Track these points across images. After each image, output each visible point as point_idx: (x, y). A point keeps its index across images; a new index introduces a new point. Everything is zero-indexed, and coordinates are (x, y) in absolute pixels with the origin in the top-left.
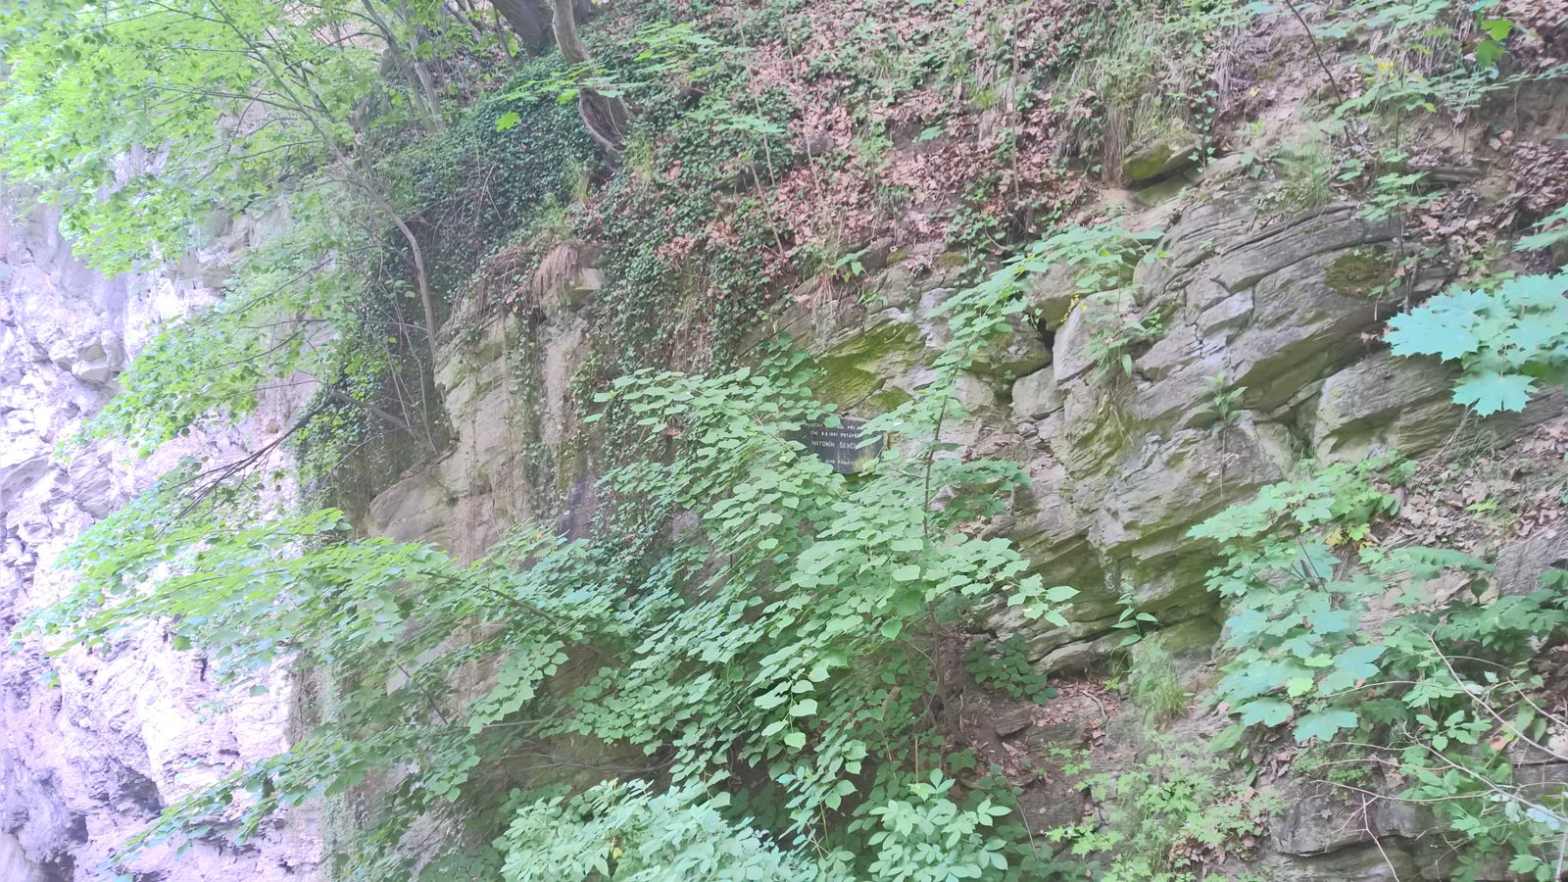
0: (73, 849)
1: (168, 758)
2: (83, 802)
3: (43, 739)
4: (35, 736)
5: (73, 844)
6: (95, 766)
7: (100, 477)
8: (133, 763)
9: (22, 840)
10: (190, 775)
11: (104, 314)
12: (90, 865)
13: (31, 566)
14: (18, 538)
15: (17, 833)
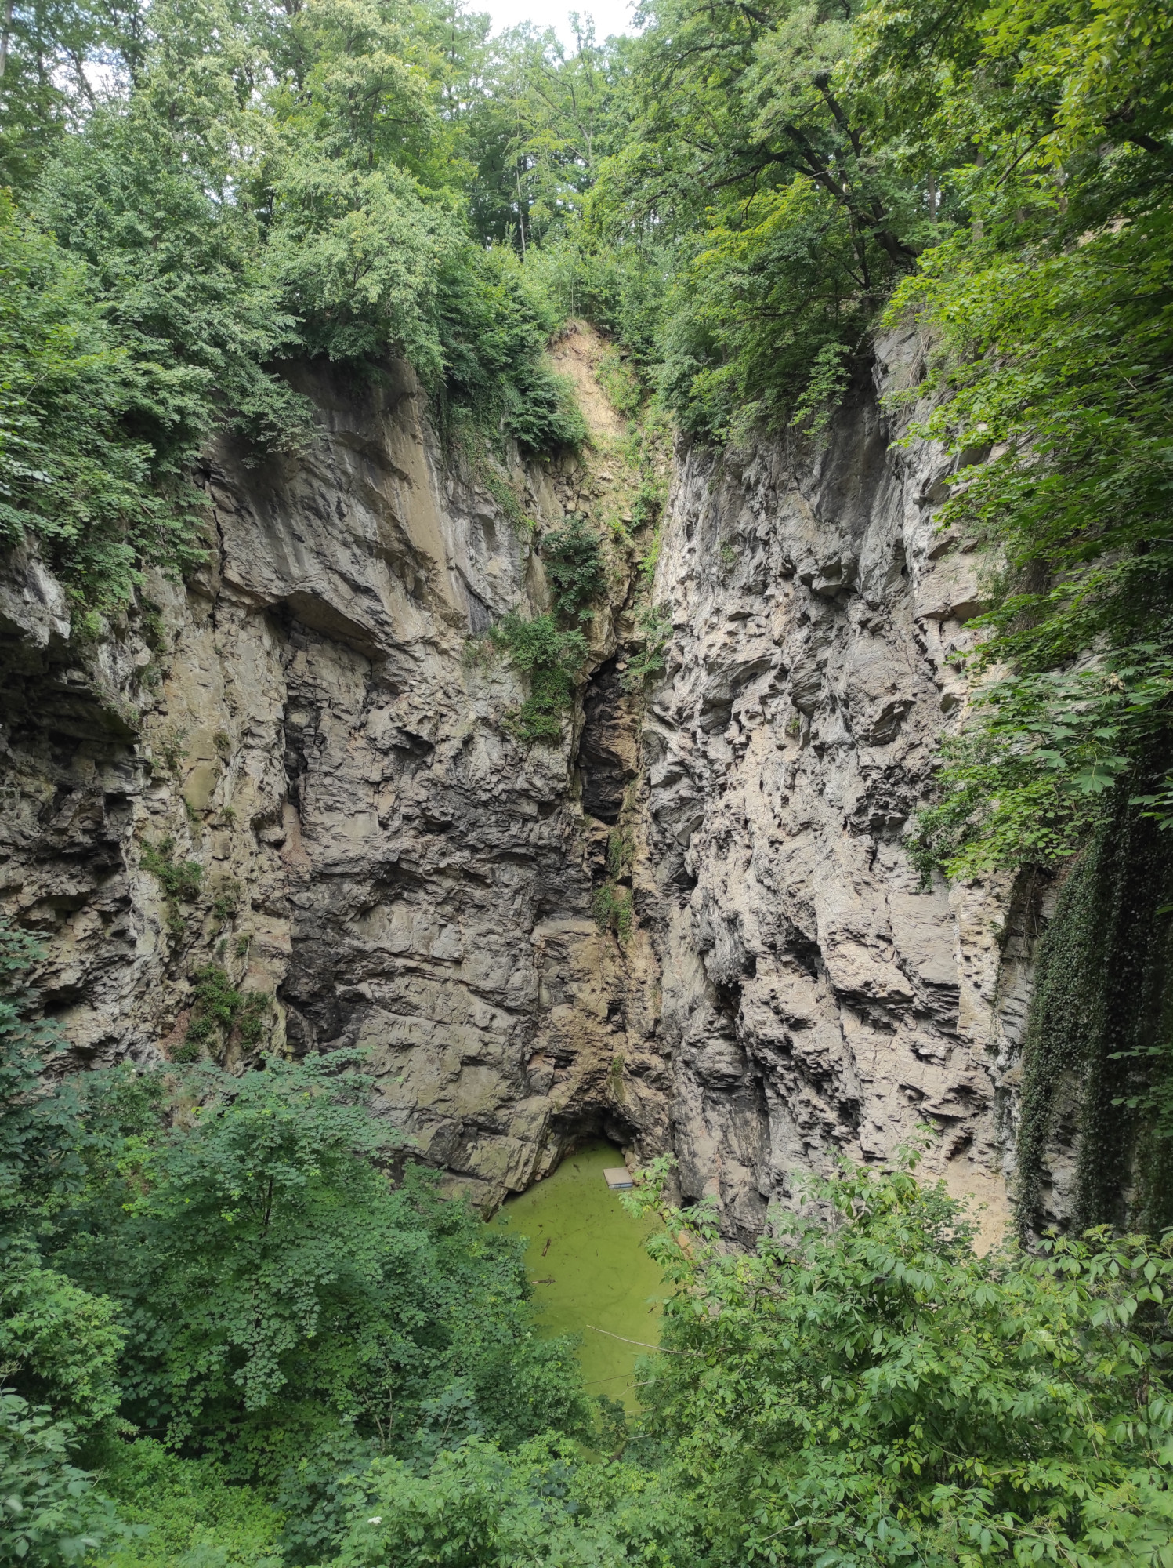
0: (744, 980)
1: (833, 929)
2: (756, 945)
3: (733, 888)
4: (729, 883)
5: (743, 976)
6: (770, 919)
7: (813, 680)
8: (801, 924)
9: (708, 962)
10: (850, 948)
11: (848, 538)
12: (755, 997)
13: (745, 745)
14: (739, 722)
15: (703, 954)
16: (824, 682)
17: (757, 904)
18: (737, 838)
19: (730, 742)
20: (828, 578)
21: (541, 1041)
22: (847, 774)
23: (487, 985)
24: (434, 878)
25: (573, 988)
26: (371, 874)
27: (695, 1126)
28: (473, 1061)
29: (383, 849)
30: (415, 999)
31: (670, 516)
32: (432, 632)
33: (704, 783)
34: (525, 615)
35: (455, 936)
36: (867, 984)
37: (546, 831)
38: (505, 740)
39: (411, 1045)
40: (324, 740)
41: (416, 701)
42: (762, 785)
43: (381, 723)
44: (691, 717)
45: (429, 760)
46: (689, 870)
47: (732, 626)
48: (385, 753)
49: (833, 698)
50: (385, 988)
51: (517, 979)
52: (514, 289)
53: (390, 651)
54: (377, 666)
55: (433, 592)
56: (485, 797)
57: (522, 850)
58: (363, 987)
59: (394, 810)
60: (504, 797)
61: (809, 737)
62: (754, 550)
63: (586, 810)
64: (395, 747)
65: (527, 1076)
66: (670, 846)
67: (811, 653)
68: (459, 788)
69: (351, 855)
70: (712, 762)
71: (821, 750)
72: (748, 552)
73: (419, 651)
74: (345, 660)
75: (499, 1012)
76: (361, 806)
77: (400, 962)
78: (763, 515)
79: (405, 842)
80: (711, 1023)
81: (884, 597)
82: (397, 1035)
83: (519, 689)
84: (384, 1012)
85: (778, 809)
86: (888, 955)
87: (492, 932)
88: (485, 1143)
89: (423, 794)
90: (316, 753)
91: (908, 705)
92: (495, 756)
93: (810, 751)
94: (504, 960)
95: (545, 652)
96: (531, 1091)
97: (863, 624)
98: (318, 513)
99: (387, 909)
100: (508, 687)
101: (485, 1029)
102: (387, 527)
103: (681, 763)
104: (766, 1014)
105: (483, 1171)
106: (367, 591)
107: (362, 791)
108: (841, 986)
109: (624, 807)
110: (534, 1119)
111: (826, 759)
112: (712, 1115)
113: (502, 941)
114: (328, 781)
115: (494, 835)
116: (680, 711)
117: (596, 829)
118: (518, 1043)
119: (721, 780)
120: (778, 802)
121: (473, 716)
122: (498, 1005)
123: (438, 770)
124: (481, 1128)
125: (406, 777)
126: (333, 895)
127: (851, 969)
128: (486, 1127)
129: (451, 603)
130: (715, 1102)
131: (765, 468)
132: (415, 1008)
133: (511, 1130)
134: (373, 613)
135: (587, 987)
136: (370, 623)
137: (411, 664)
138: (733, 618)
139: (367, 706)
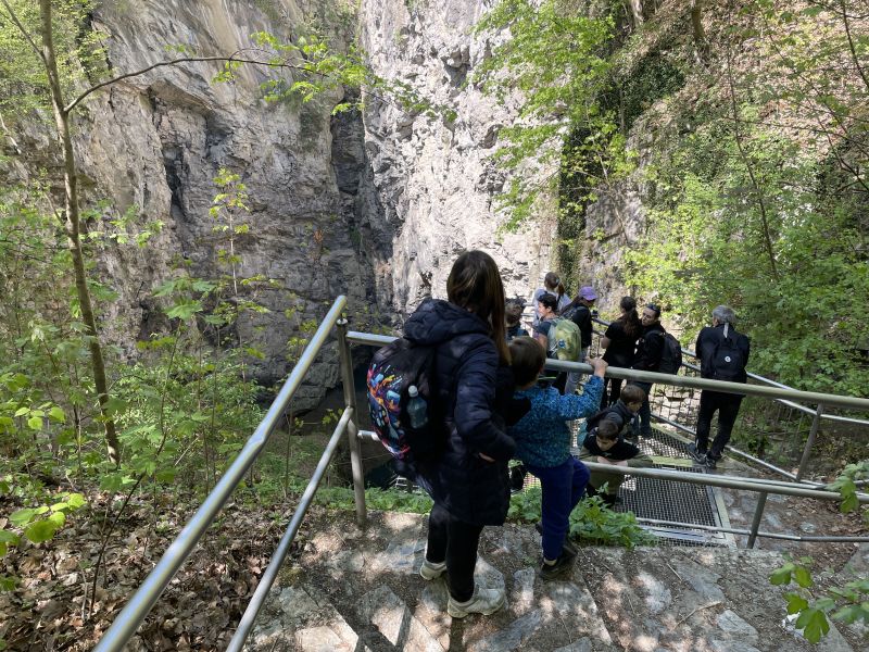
3: (424, 224)
4: (421, 222)
5: (434, 269)
14: (417, 135)
15: (411, 260)
16: (459, 114)
19: (413, 146)
20: (455, 59)
22: (474, 163)
23: (300, 289)
24: (263, 236)
25: (346, 284)
30: (262, 301)
31: (365, 13)
32: (239, 97)
33: (403, 168)
34: (289, 79)
35: (279, 266)
37: (320, 203)
38: (289, 155)
39: (265, 325)
40: (187, 167)
41: (237, 139)
42: (433, 169)
43: (219, 153)
44: (391, 133)
45: (249, 171)
46: (400, 217)
47: (408, 82)
49: (464, 123)
50: (246, 298)
51: (316, 284)
53: (216, 110)
54: (210, 120)
56: (284, 188)
57: (308, 215)
58: (234, 299)
60: (294, 187)
61: (454, 143)
62: (415, 38)
63: (341, 189)
64: (228, 166)
66: (388, 204)
67: (451, 98)
68: (268, 184)
70: (405, 158)
71: (460, 150)
72: (411, 38)
73: (233, 108)
74: (191, 118)
75: (309, 302)
78: (417, 19)
79: (244, 218)
80: (420, 293)
82: (256, 321)
83: (293, 125)
85: (442, 181)
86: (500, 252)
87: (299, 261)
89: (249, 192)
90: (184, 174)
91: (500, 126)
92: (286, 165)
93: (455, 149)
94: (308, 275)
98: (159, 32)
99: (240, 257)
100: (286, 124)
101: (302, 312)
103: (389, 158)
105: (313, 381)
106: (198, 77)
107: (215, 193)
109: (361, 184)
110: (335, 352)
111: (463, 154)
113: (304, 265)
114: (194, 189)
115: (293, 209)
116: (385, 130)
117: (347, 199)
119: (411, 167)
120: (441, 177)
121: (269, 143)
122: (310, 298)
123: (255, 176)
126: (209, 252)
129: (246, 78)
132: (264, 306)
133: (324, 360)
134: (203, 89)
135: (353, 283)
136: (202, 96)
137: (230, 118)
138: (408, 77)
139: (208, 144)
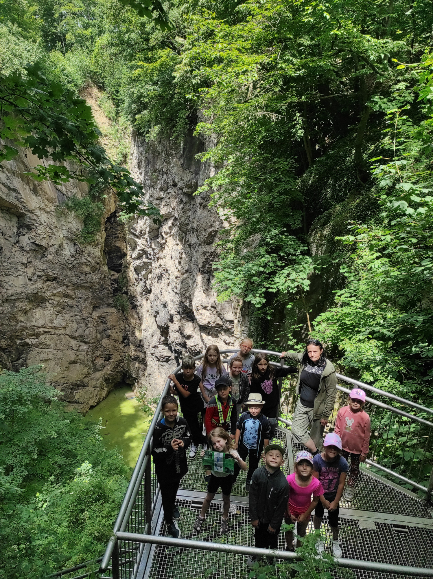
0: (170, 324)
1: (197, 305)
2: (173, 312)
3: (164, 293)
4: (162, 292)
5: (170, 323)
6: (177, 303)
7: (186, 222)
8: (187, 304)
9: (157, 319)
10: (203, 311)
11: (194, 175)
12: (174, 329)
13: (165, 244)
14: (162, 235)
15: (155, 316)
16: (190, 223)
17: (173, 298)
18: (164, 276)
19: (159, 243)
20: (188, 188)
21: (99, 352)
22: (199, 254)
23: (76, 334)
24: (52, 298)
25: (109, 332)
26: (27, 298)
27: (156, 374)
28: (74, 362)
29: (31, 288)
30: (48, 342)
31: (131, 159)
32: (42, 205)
33: (152, 256)
34: (79, 197)
35: (62, 318)
36: (209, 323)
37: (94, 277)
38: (75, 244)
39: (48, 359)
40: (2, 248)
41: (39, 232)
42: (171, 257)
43: (25, 240)
44: (145, 234)
45: (46, 254)
46: (148, 287)
47: (157, 202)
48: (28, 252)
49: (192, 228)
50: (36, 340)
51: (87, 331)
52: (63, 70)
53: (26, 213)
54: (21, 219)
55: (41, 189)
56: (69, 266)
57: (86, 285)
58: (27, 340)
59: (34, 274)
60: (77, 266)
61: (187, 241)
62: (163, 175)
63: (109, 268)
64: (31, 250)
65: (94, 365)
66: (141, 280)
67: (185, 213)
68: (58, 263)
69: (18, 292)
70: (153, 250)
71: (190, 246)
72: (161, 176)
73: (38, 212)
74: (7, 216)
75: (82, 344)
76: (20, 273)
77: (41, 330)
78: (165, 164)
79: (39, 285)
80: (160, 339)
81: (206, 195)
82: (42, 356)
83: (79, 225)
84: (37, 349)
85: (177, 266)
86: (215, 312)
87: (77, 315)
88: (80, 391)
89: (45, 267)
91: (216, 232)
92: (72, 251)
93: (186, 246)
94: (83, 325)
95: (88, 211)
96: (96, 370)
97: (201, 205)
99: (34, 311)
100: (75, 225)
101: (77, 350)
102: (21, 165)
103: (143, 250)
104: (177, 335)
105: (80, 400)
106: (15, 190)
107: (20, 267)
108: (201, 324)
109: (123, 266)
110: (98, 380)
111: (192, 249)
112: (162, 370)
113: (80, 318)
114: (5, 264)
115: (74, 280)
116: (141, 232)
117: (113, 275)
118: (90, 354)
119: (157, 256)
120: (177, 263)
121: (62, 236)
122: (82, 341)
123: (50, 257)
124: (78, 386)
125: (37, 261)
126: (12, 307)
127: (203, 318)
128: (81, 385)
129: (49, 194)
130: (163, 366)
131: (164, 147)
132: (49, 346)
133: (90, 385)
134: (18, 199)
135: (114, 331)
136: (16, 202)
137: (35, 218)
138: (157, 199)
139: (18, 234)
